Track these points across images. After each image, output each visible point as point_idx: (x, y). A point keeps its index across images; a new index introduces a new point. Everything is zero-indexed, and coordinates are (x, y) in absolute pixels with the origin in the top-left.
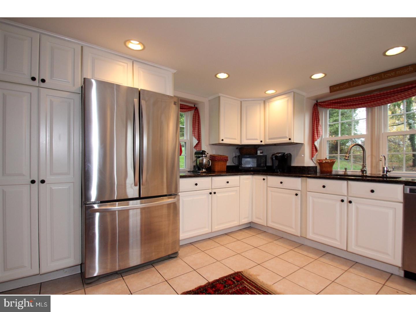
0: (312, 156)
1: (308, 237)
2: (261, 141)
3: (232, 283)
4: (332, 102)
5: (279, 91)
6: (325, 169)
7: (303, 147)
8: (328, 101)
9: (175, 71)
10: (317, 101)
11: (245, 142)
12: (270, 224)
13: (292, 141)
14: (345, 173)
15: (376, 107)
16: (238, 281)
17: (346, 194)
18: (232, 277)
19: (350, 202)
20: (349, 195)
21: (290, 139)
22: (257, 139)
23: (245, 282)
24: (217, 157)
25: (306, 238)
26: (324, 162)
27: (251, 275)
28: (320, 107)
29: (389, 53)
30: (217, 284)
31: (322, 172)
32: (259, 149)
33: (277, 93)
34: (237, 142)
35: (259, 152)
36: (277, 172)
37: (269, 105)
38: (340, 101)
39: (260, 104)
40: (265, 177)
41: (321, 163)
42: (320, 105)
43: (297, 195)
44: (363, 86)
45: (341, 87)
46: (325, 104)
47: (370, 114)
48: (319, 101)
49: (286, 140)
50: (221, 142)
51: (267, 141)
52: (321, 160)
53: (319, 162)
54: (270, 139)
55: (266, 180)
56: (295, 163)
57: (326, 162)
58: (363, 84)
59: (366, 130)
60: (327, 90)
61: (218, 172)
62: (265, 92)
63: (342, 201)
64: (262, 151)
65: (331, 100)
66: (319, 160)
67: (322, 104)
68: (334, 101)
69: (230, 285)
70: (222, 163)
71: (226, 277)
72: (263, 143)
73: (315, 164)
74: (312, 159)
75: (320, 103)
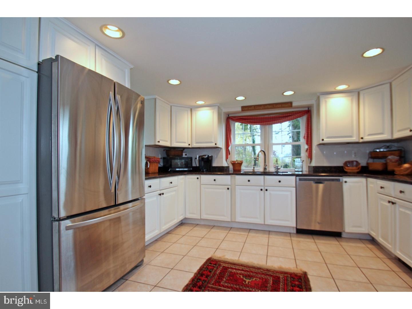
0: (227, 158)
1: (237, 220)
2: (189, 145)
3: (212, 267)
4: (240, 118)
5: (207, 103)
6: (237, 168)
7: (221, 151)
8: (238, 117)
9: (132, 67)
10: (229, 116)
11: (175, 145)
12: (204, 216)
13: (217, 146)
14: (253, 171)
15: (267, 126)
16: (216, 264)
17: (263, 185)
18: (208, 263)
19: (267, 190)
20: (265, 185)
21: (216, 144)
22: (185, 143)
23: (221, 263)
24: (152, 158)
25: (235, 222)
26: (236, 162)
27: (219, 258)
28: (232, 120)
29: (285, 94)
30: (203, 272)
31: (234, 170)
32: (184, 151)
33: (205, 104)
34: (168, 144)
35: (184, 154)
36: (203, 172)
37: (196, 113)
38: (246, 118)
39: (188, 111)
40: (198, 176)
41: (234, 164)
42: (231, 118)
43: (228, 189)
44: (263, 110)
45: (249, 108)
46: (235, 118)
47: (263, 130)
48: (230, 116)
49: (213, 145)
50: (157, 144)
51: (194, 144)
52: (234, 161)
53: (232, 162)
54: (197, 143)
55: (199, 179)
56: (215, 164)
57: (238, 163)
58: (262, 109)
59: (261, 140)
60: (240, 109)
61: (152, 173)
62: (196, 102)
63: (261, 190)
64: (186, 153)
65: (239, 117)
66: (233, 161)
67: (234, 118)
68: (242, 118)
69: (212, 269)
70: (156, 164)
71: (204, 264)
72: (190, 146)
73: (228, 164)
74: (226, 161)
75: (232, 118)
